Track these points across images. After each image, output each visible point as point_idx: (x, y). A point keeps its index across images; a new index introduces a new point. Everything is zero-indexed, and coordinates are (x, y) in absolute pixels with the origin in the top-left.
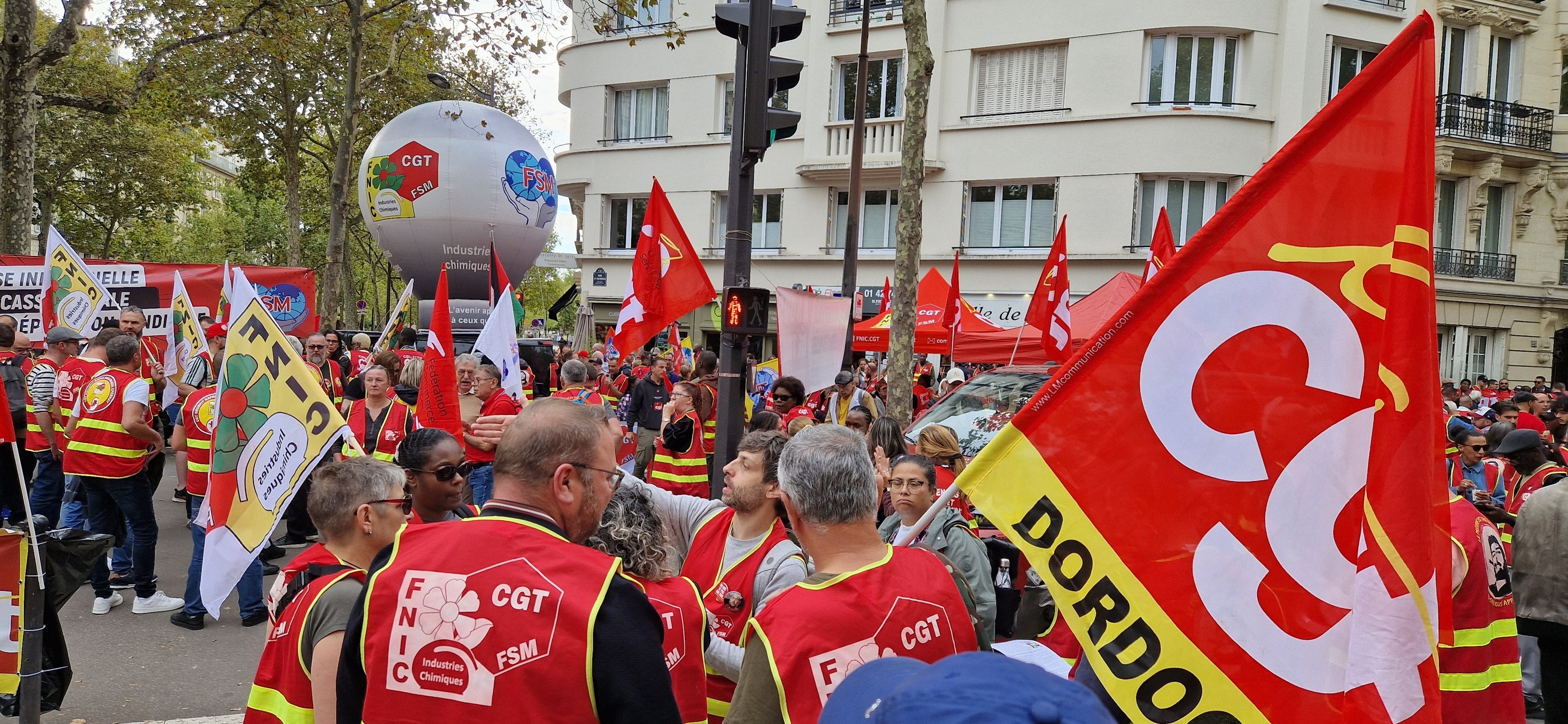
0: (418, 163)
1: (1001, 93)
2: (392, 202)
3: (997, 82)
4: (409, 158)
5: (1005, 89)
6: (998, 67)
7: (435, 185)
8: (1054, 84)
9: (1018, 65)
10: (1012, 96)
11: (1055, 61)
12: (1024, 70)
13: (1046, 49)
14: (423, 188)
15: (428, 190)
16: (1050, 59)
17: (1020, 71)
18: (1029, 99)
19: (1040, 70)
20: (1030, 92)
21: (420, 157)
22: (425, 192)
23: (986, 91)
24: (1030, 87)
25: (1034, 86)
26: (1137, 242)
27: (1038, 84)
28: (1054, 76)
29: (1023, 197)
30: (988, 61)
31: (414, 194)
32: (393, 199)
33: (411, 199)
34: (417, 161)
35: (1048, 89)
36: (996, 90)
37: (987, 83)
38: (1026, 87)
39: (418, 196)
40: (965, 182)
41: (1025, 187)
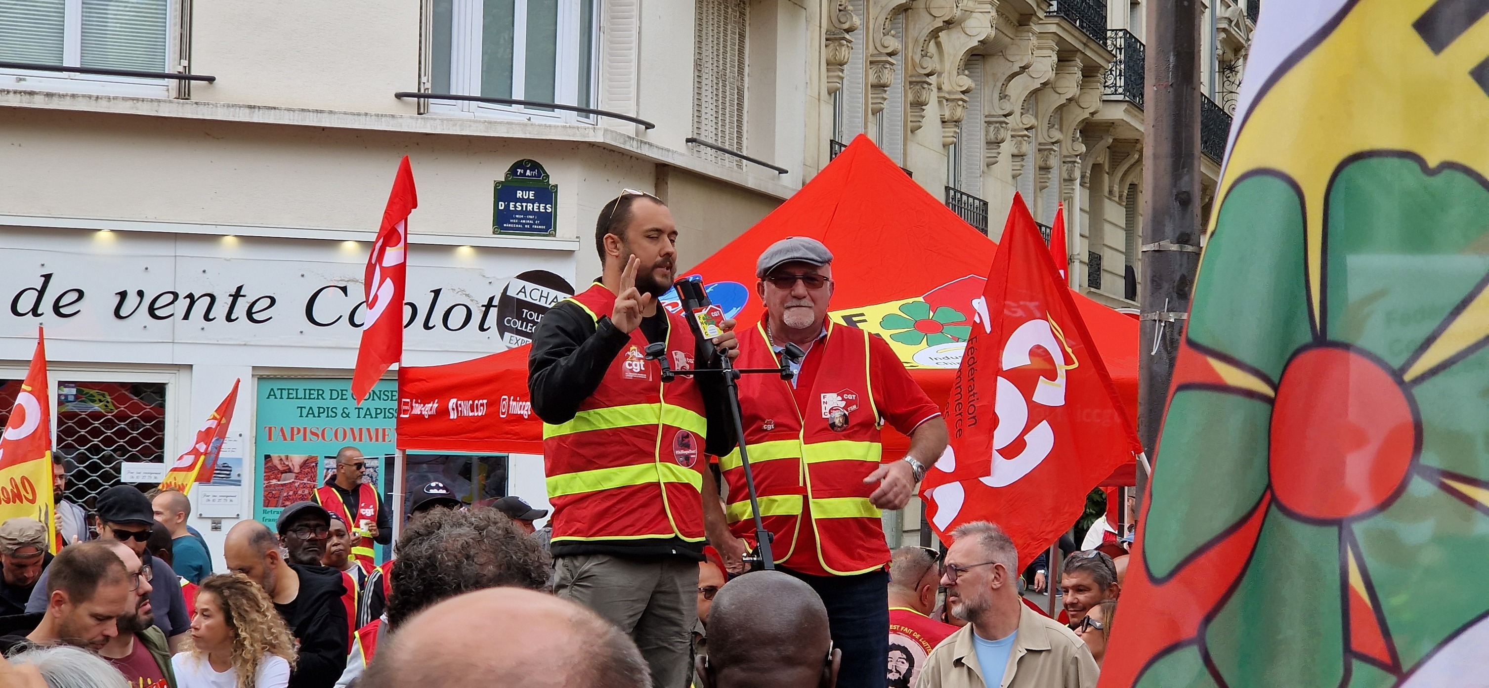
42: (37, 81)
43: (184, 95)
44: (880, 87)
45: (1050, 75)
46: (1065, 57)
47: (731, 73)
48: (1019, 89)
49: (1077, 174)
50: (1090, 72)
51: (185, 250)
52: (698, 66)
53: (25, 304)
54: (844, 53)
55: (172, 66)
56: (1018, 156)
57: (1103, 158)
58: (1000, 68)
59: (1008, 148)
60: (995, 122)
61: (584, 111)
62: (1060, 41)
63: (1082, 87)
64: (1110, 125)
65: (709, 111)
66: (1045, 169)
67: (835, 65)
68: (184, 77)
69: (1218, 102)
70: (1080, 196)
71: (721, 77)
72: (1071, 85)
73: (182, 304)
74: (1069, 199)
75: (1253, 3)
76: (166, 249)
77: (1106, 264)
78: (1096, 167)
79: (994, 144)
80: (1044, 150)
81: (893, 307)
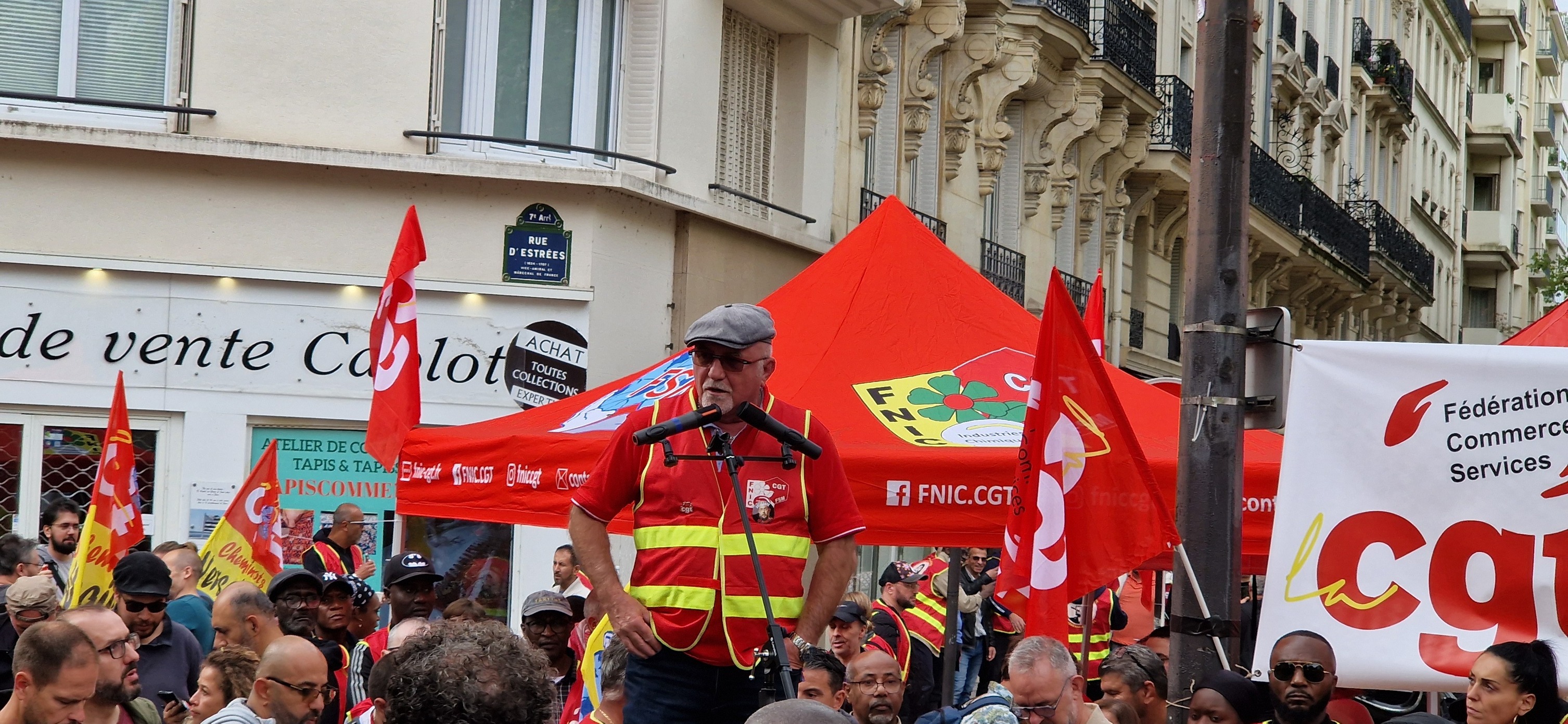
26: (438, 123)
42: (30, 112)
43: (183, 129)
44: (914, 133)
45: (1094, 123)
46: (1110, 103)
47: (758, 116)
48: (1060, 137)
49: (1121, 227)
50: (1136, 120)
51: (180, 291)
52: (723, 107)
53: (11, 345)
54: (877, 97)
55: (171, 98)
56: (1059, 208)
57: (1148, 211)
58: (1044, 115)
59: (1047, 199)
60: (1035, 172)
61: (602, 153)
62: (1106, 87)
63: (1129, 135)
64: (1157, 176)
65: (733, 156)
66: (1086, 221)
67: (868, 109)
68: (183, 111)
70: (1122, 250)
71: (747, 119)
72: (1116, 134)
73: (176, 347)
74: (1112, 253)
75: (1311, 48)
76: (160, 290)
77: (1148, 322)
78: (1141, 220)
79: (1033, 194)
80: (1085, 202)
81: (921, 381)
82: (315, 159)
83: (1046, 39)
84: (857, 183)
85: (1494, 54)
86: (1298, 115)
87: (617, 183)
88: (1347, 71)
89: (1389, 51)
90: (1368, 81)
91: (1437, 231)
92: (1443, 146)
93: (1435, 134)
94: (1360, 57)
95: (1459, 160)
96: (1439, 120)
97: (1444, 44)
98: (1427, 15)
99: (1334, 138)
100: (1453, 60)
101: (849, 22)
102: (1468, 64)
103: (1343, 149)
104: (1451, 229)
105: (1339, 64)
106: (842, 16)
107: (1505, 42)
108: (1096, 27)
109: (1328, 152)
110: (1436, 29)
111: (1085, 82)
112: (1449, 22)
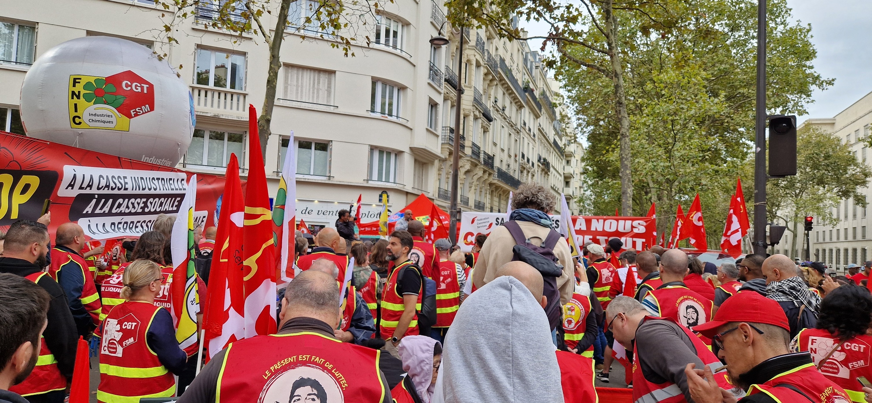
0: (137, 89)
1: (297, 90)
2: (109, 116)
3: (295, 83)
4: (129, 83)
5: (300, 89)
6: (296, 75)
7: (152, 109)
8: (326, 92)
9: (307, 77)
10: (304, 93)
11: (327, 80)
12: (310, 81)
13: (322, 73)
14: (141, 110)
15: (146, 112)
16: (324, 78)
17: (308, 81)
18: (313, 97)
19: (319, 83)
20: (313, 93)
21: (139, 85)
22: (143, 113)
23: (289, 87)
24: (313, 90)
25: (316, 91)
26: (369, 178)
27: (318, 90)
28: (326, 88)
29: (310, 148)
30: (290, 71)
31: (133, 114)
32: (110, 114)
33: (130, 116)
34: (136, 88)
35: (323, 93)
36: (295, 88)
37: (289, 82)
38: (311, 90)
39: (136, 115)
40: (280, 135)
41: (311, 143)
42: (307, 177)
43: (329, 179)
44: (448, 178)
45: (482, 175)
46: (485, 172)
47: (421, 176)
48: (476, 178)
49: (488, 192)
50: (490, 174)
51: (329, 204)
52: (414, 175)
53: (304, 212)
54: (441, 172)
55: (328, 174)
56: (476, 189)
57: (494, 189)
58: (472, 174)
59: (473, 188)
60: (471, 183)
61: (395, 183)
62: (484, 169)
63: (488, 177)
64: (494, 184)
65: (416, 183)
66: (481, 191)
67: (439, 174)
68: (329, 177)
69: (519, 180)
70: (488, 196)
71: (419, 177)
72: (486, 176)
73: (328, 213)
74: (486, 197)
75: (528, 160)
76: (326, 204)
77: (494, 208)
78: (492, 191)
79: (471, 187)
80: (481, 188)
81: (424, 217)
82: (350, 184)
83: (471, 162)
84: (438, 186)
85: (569, 159)
86: (525, 172)
87: (396, 188)
88: (536, 163)
89: (545, 160)
90: (540, 165)
91: (557, 192)
92: (558, 176)
93: (556, 174)
94: (539, 161)
95: (562, 179)
96: (557, 172)
97: (558, 157)
98: (554, 152)
99: (533, 175)
100: (560, 160)
101: (436, 161)
102: (564, 161)
103: (535, 178)
104: (560, 191)
105: (534, 162)
106: (434, 160)
107: (571, 156)
108: (482, 160)
109: (532, 178)
110: (556, 155)
111: (480, 168)
112: (559, 153)
